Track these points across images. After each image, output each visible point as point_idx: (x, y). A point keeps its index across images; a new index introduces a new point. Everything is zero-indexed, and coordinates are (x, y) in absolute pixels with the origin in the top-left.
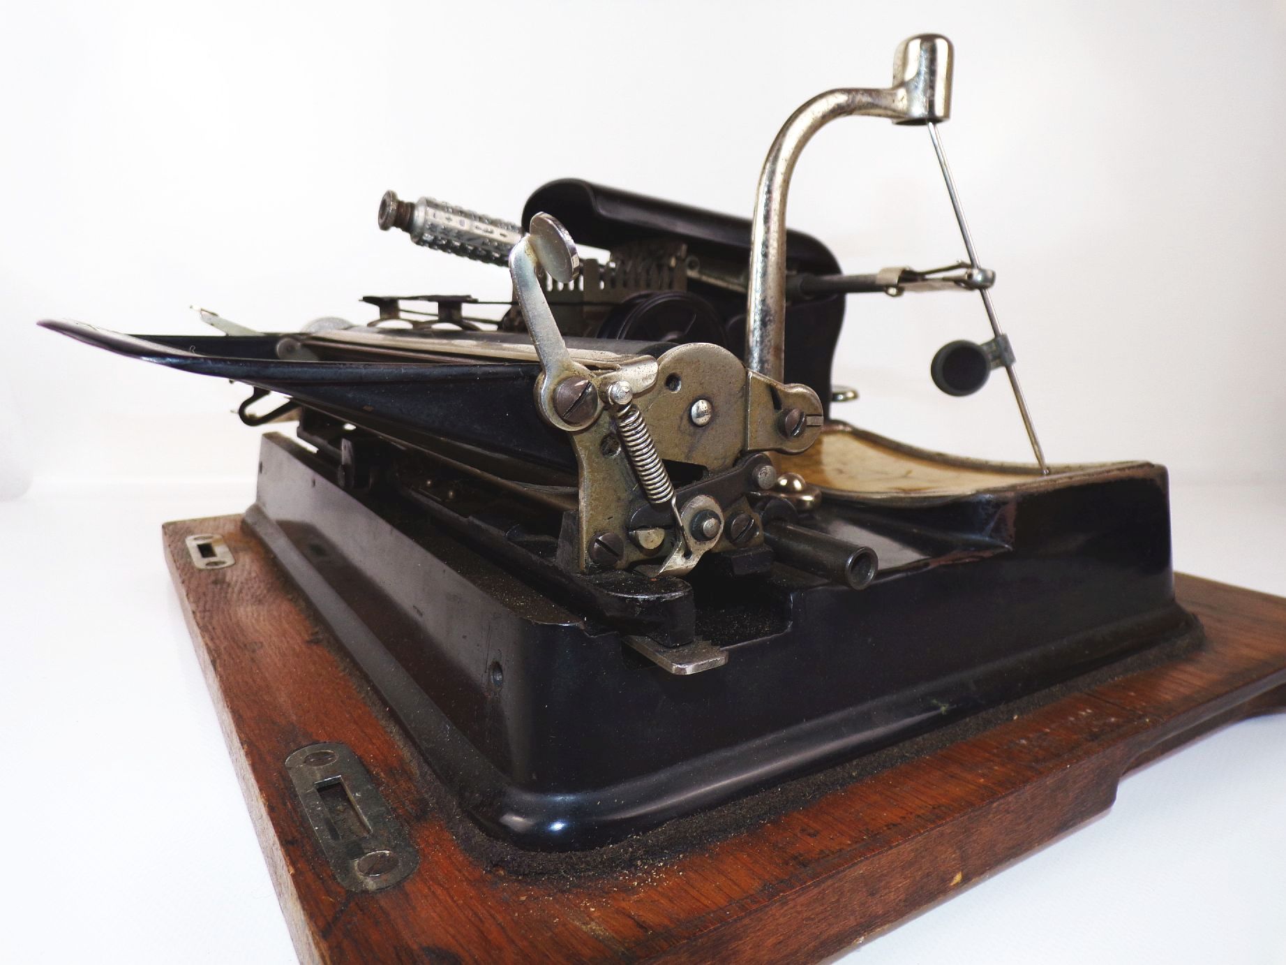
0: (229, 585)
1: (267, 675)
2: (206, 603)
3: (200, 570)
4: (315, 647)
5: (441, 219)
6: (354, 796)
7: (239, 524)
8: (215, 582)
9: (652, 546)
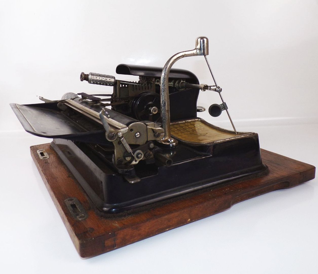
0: (49, 163)
1: (60, 184)
2: (44, 168)
3: (42, 160)
4: (69, 178)
5: (95, 78)
6: (77, 206)
7: (49, 146)
8: (45, 163)
9: (128, 160)
